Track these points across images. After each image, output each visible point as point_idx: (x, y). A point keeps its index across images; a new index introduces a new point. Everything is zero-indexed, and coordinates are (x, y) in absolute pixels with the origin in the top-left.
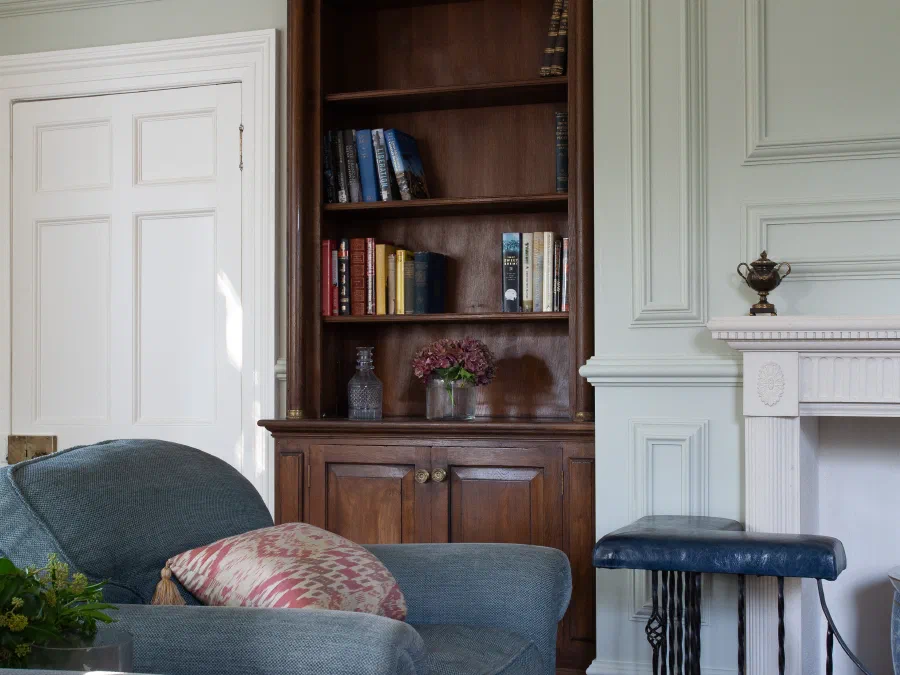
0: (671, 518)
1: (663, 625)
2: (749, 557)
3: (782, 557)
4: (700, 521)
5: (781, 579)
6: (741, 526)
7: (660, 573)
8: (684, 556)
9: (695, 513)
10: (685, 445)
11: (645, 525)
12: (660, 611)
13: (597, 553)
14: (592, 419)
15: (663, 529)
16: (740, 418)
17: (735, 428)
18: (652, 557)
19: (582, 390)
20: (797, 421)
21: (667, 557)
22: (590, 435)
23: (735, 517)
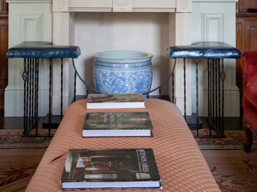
0: (31, 42)
1: (28, 73)
2: (53, 53)
3: (62, 52)
4: (40, 43)
5: (62, 59)
6: (52, 44)
7: (27, 59)
8: (34, 53)
9: (39, 41)
10: (36, 20)
11: (23, 44)
12: (27, 70)
13: (7, 54)
14: (8, 13)
15: (29, 46)
16: (52, 12)
17: (50, 15)
18: (24, 54)
19: (5, 4)
20: (68, 13)
21: (29, 54)
22: (7, 18)
23: (50, 41)
